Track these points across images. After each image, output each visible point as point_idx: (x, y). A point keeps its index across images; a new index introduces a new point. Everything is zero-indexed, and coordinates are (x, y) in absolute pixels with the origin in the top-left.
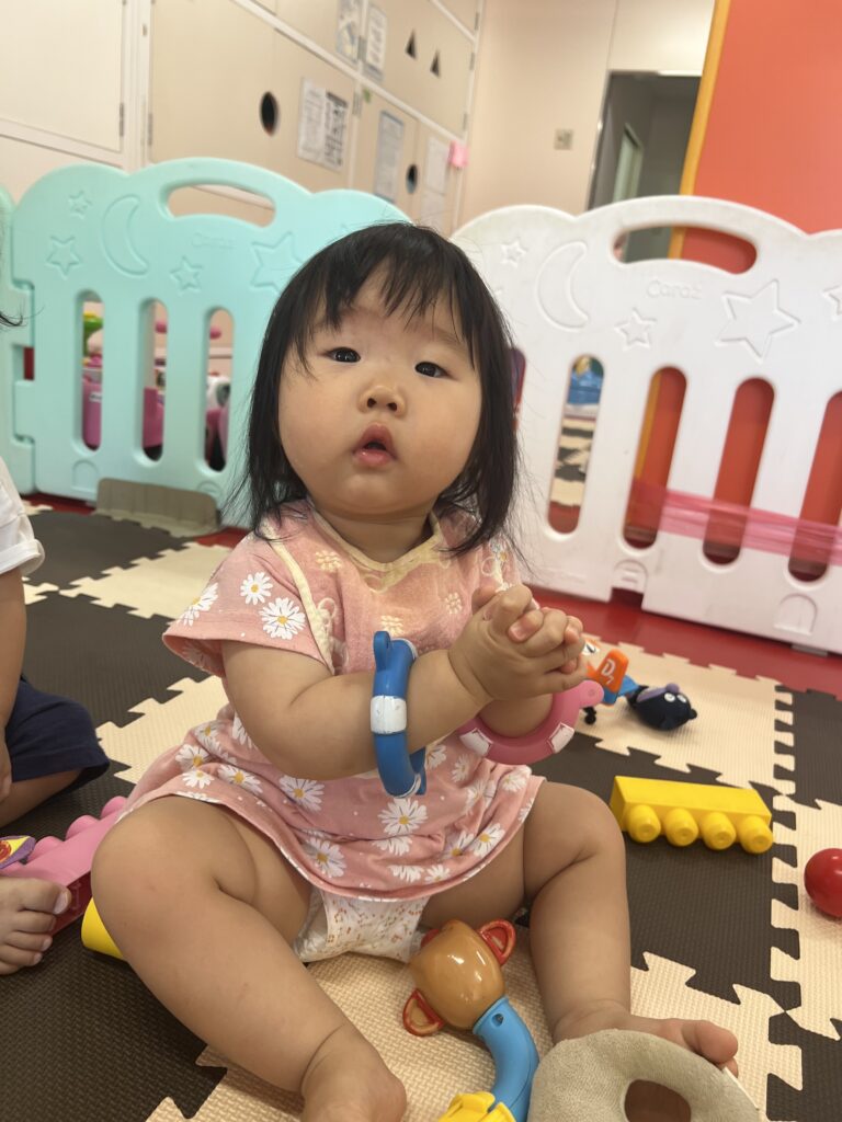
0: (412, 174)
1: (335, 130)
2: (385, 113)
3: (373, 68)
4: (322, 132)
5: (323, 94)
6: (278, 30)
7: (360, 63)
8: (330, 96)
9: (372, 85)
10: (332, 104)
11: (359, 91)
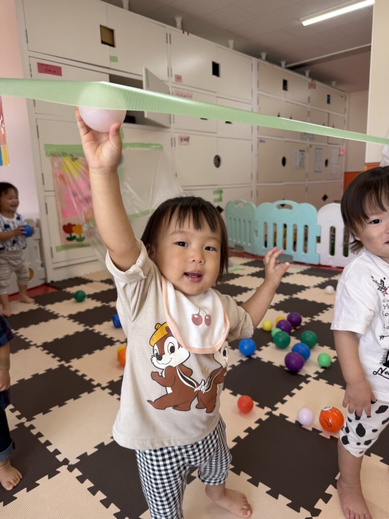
0: (327, 162)
1: (302, 159)
2: (316, 149)
3: (312, 139)
4: (298, 161)
5: (298, 151)
6: (286, 141)
7: (308, 139)
8: (300, 151)
9: (311, 143)
10: (301, 153)
11: (308, 146)
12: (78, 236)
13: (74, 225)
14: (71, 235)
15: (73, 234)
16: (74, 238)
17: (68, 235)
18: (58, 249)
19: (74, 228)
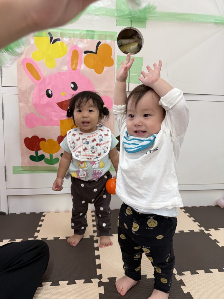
12: (47, 156)
13: (43, 139)
14: (37, 153)
15: (40, 153)
16: (42, 157)
17: (33, 153)
18: (16, 170)
19: (41, 144)
